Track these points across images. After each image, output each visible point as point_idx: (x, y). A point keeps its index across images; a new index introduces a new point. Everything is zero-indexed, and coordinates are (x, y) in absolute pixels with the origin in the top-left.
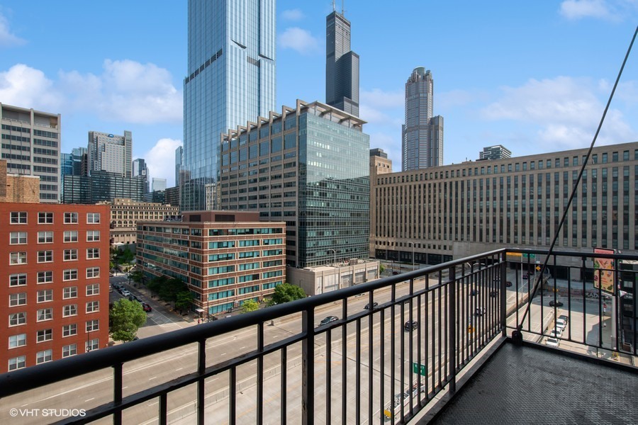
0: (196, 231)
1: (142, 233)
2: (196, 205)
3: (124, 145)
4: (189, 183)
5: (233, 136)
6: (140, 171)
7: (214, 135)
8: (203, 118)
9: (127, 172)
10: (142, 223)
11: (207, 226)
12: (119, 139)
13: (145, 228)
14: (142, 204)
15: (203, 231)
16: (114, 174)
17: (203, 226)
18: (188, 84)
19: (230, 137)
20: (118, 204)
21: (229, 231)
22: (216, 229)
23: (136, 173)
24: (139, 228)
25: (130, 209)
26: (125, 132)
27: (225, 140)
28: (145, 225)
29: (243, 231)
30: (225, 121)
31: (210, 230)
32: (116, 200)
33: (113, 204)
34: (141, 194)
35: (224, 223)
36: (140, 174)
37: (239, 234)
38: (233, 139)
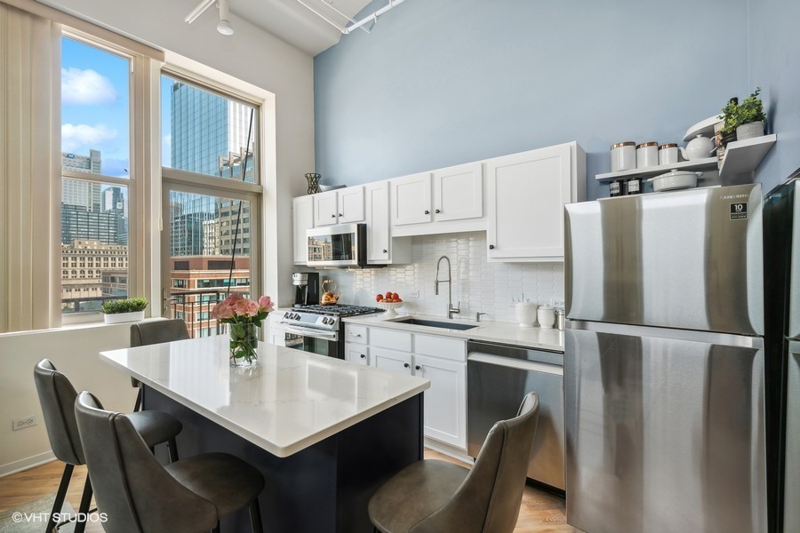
0: (180, 283)
1: (109, 285)
2: (188, 249)
3: (90, 168)
4: (179, 220)
5: (235, 161)
6: (115, 204)
7: (212, 158)
8: (197, 136)
9: (94, 204)
10: (110, 273)
11: (195, 275)
12: (81, 161)
13: (113, 280)
14: (115, 247)
15: (189, 281)
16: (76, 208)
17: (188, 276)
18: (177, 92)
19: (232, 161)
20: (80, 247)
21: (225, 281)
22: (206, 279)
23: (109, 206)
24: (104, 280)
25: (98, 255)
26: (92, 152)
27: (225, 165)
28: (112, 275)
29: (244, 282)
30: (226, 141)
31: (198, 281)
32: (76, 242)
33: (72, 247)
34: (115, 234)
35: (218, 271)
36: (115, 207)
37: (238, 284)
38: (235, 164)
